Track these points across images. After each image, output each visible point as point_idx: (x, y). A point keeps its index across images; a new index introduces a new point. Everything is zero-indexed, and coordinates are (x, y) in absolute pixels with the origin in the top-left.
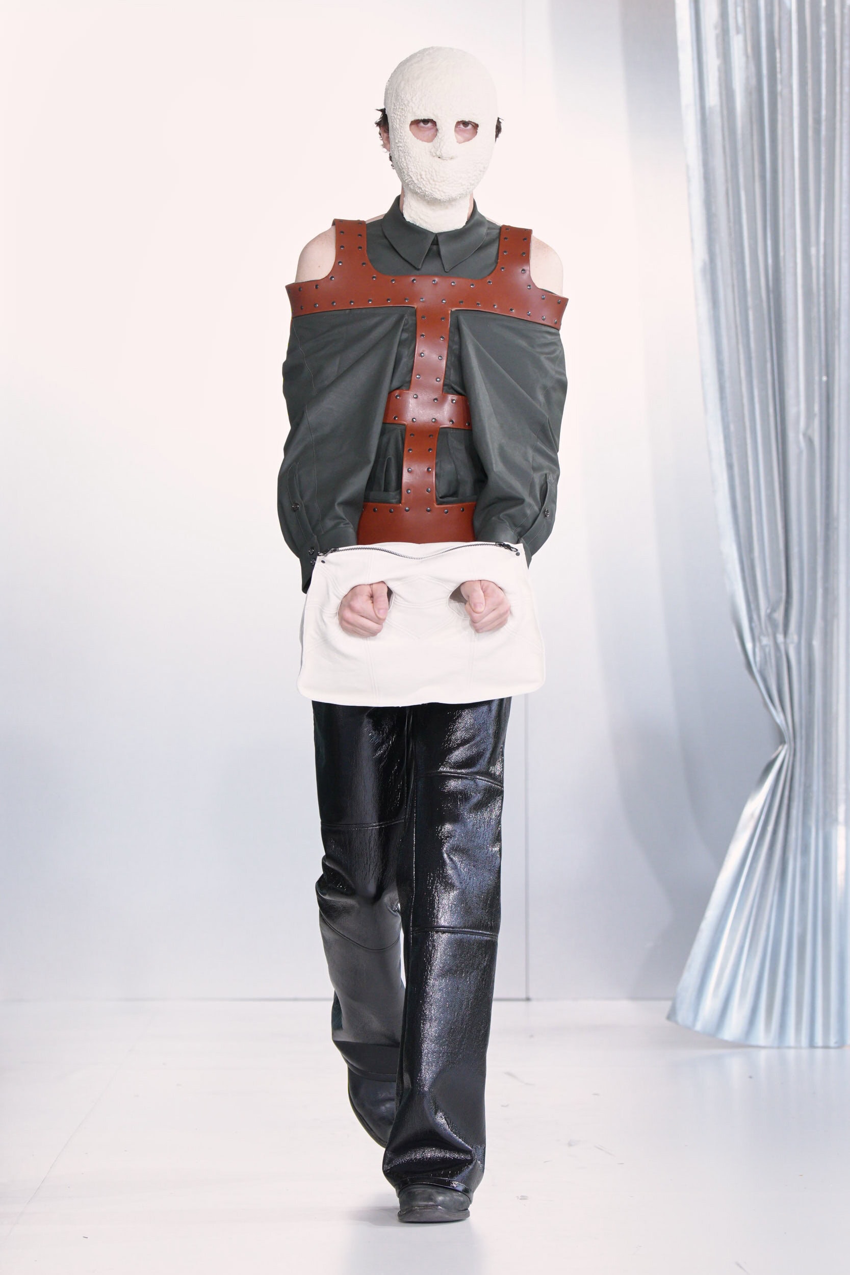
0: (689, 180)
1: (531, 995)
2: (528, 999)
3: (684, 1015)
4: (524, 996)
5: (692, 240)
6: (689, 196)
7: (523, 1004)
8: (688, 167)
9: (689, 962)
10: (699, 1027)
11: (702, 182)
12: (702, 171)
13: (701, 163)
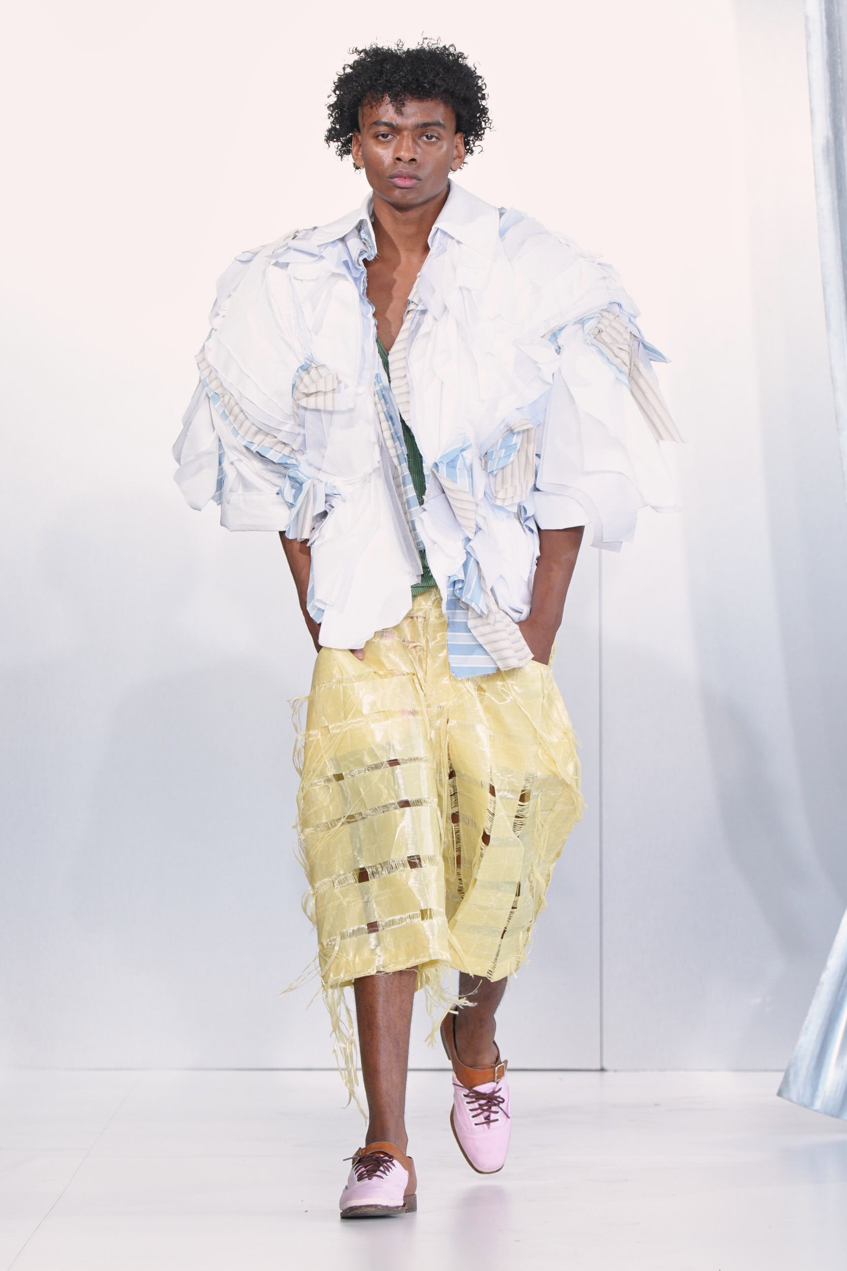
0: (808, 36)
1: (606, 1066)
2: (602, 1070)
3: (797, 1089)
4: (599, 1067)
5: (812, 112)
6: (808, 54)
7: (598, 1074)
8: (807, 18)
9: (806, 1022)
10: (818, 1105)
11: (825, 36)
12: (825, 26)
13: (824, 14)
